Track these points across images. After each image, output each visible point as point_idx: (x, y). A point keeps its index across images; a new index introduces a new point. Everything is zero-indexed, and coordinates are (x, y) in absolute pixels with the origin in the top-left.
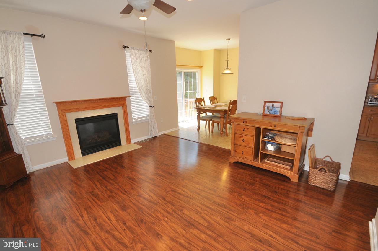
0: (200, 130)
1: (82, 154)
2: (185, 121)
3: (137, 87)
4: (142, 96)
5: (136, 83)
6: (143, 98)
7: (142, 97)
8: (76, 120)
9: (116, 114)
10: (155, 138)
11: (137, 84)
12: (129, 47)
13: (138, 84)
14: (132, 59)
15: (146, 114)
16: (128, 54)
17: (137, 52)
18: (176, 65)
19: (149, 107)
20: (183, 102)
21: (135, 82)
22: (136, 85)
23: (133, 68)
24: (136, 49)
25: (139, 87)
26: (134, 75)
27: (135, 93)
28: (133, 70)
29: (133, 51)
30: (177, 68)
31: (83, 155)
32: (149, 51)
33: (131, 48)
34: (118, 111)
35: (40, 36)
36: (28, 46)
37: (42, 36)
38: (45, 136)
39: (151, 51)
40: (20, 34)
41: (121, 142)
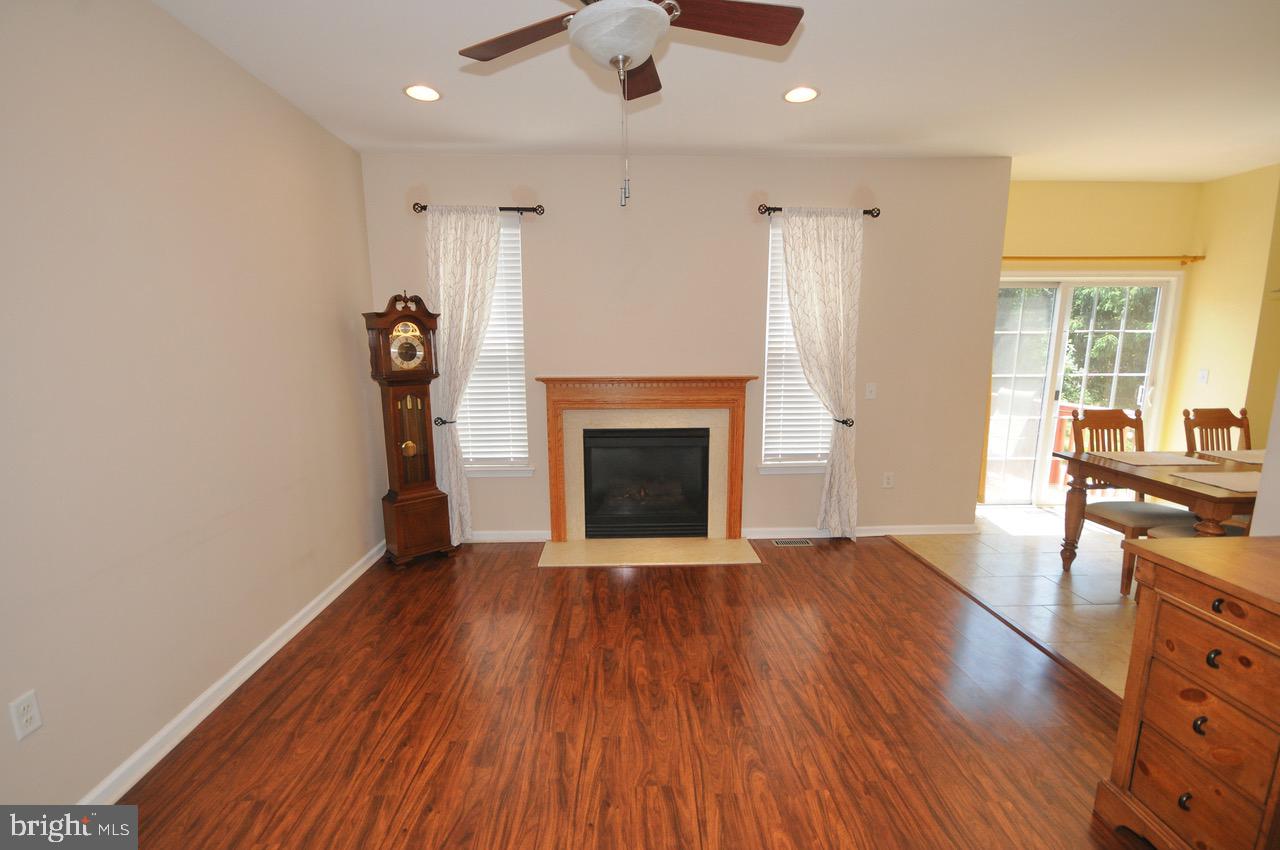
0: (1072, 565)
1: (586, 531)
2: (1040, 507)
3: (794, 346)
4: (812, 380)
5: (792, 334)
6: (816, 388)
7: (810, 384)
8: (585, 431)
9: (707, 430)
10: (839, 543)
11: (798, 335)
12: (780, 209)
13: (801, 335)
14: (789, 249)
15: (820, 446)
16: (776, 233)
17: (812, 222)
18: (1005, 258)
19: (832, 423)
20: (1044, 417)
21: (791, 327)
22: (793, 339)
23: (788, 281)
24: (809, 214)
25: (801, 347)
26: (791, 305)
27: (786, 367)
28: (788, 285)
29: (796, 220)
30: (1002, 273)
31: (589, 535)
32: (866, 212)
33: (791, 211)
34: (715, 421)
35: (534, 210)
36: (508, 238)
37: (537, 210)
38: (512, 463)
39: (872, 213)
40: (491, 211)
41: (707, 526)
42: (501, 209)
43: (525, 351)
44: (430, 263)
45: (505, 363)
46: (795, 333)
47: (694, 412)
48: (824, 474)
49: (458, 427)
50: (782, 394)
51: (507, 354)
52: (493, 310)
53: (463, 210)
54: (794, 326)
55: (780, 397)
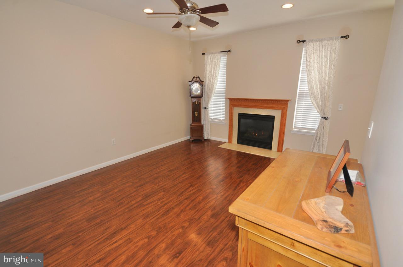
6: (314, 105)
7: (313, 103)
8: (239, 113)
9: (274, 117)
12: (305, 41)
14: (308, 55)
15: (315, 126)
17: (318, 44)
19: (320, 118)
22: (307, 87)
24: (316, 41)
25: (310, 90)
27: (305, 97)
29: (311, 44)
31: (238, 143)
32: (342, 37)
33: (309, 41)
34: (276, 114)
35: (229, 51)
36: (223, 60)
37: (230, 51)
38: (221, 120)
39: (346, 37)
40: (219, 53)
41: (272, 146)
42: (221, 52)
43: (226, 90)
44: (205, 68)
45: (221, 94)
46: (308, 85)
47: (270, 110)
48: (314, 136)
49: (209, 110)
50: (303, 106)
51: (222, 91)
52: (218, 79)
53: (213, 53)
54: (308, 83)
55: (302, 107)
